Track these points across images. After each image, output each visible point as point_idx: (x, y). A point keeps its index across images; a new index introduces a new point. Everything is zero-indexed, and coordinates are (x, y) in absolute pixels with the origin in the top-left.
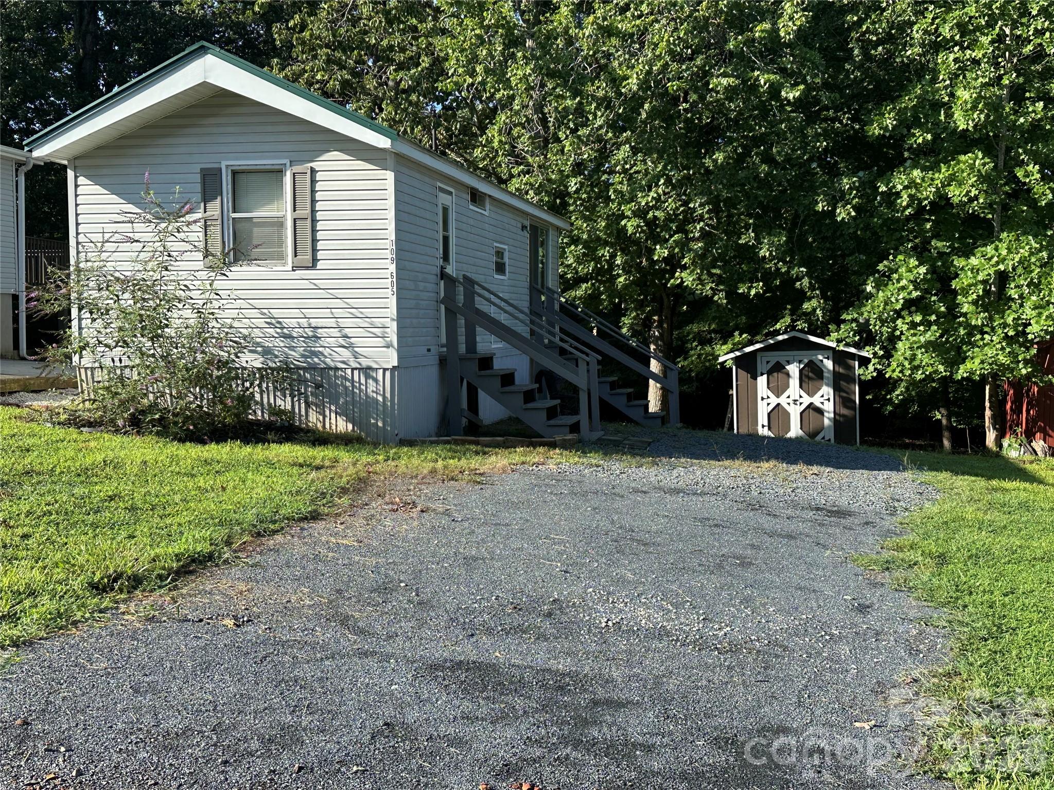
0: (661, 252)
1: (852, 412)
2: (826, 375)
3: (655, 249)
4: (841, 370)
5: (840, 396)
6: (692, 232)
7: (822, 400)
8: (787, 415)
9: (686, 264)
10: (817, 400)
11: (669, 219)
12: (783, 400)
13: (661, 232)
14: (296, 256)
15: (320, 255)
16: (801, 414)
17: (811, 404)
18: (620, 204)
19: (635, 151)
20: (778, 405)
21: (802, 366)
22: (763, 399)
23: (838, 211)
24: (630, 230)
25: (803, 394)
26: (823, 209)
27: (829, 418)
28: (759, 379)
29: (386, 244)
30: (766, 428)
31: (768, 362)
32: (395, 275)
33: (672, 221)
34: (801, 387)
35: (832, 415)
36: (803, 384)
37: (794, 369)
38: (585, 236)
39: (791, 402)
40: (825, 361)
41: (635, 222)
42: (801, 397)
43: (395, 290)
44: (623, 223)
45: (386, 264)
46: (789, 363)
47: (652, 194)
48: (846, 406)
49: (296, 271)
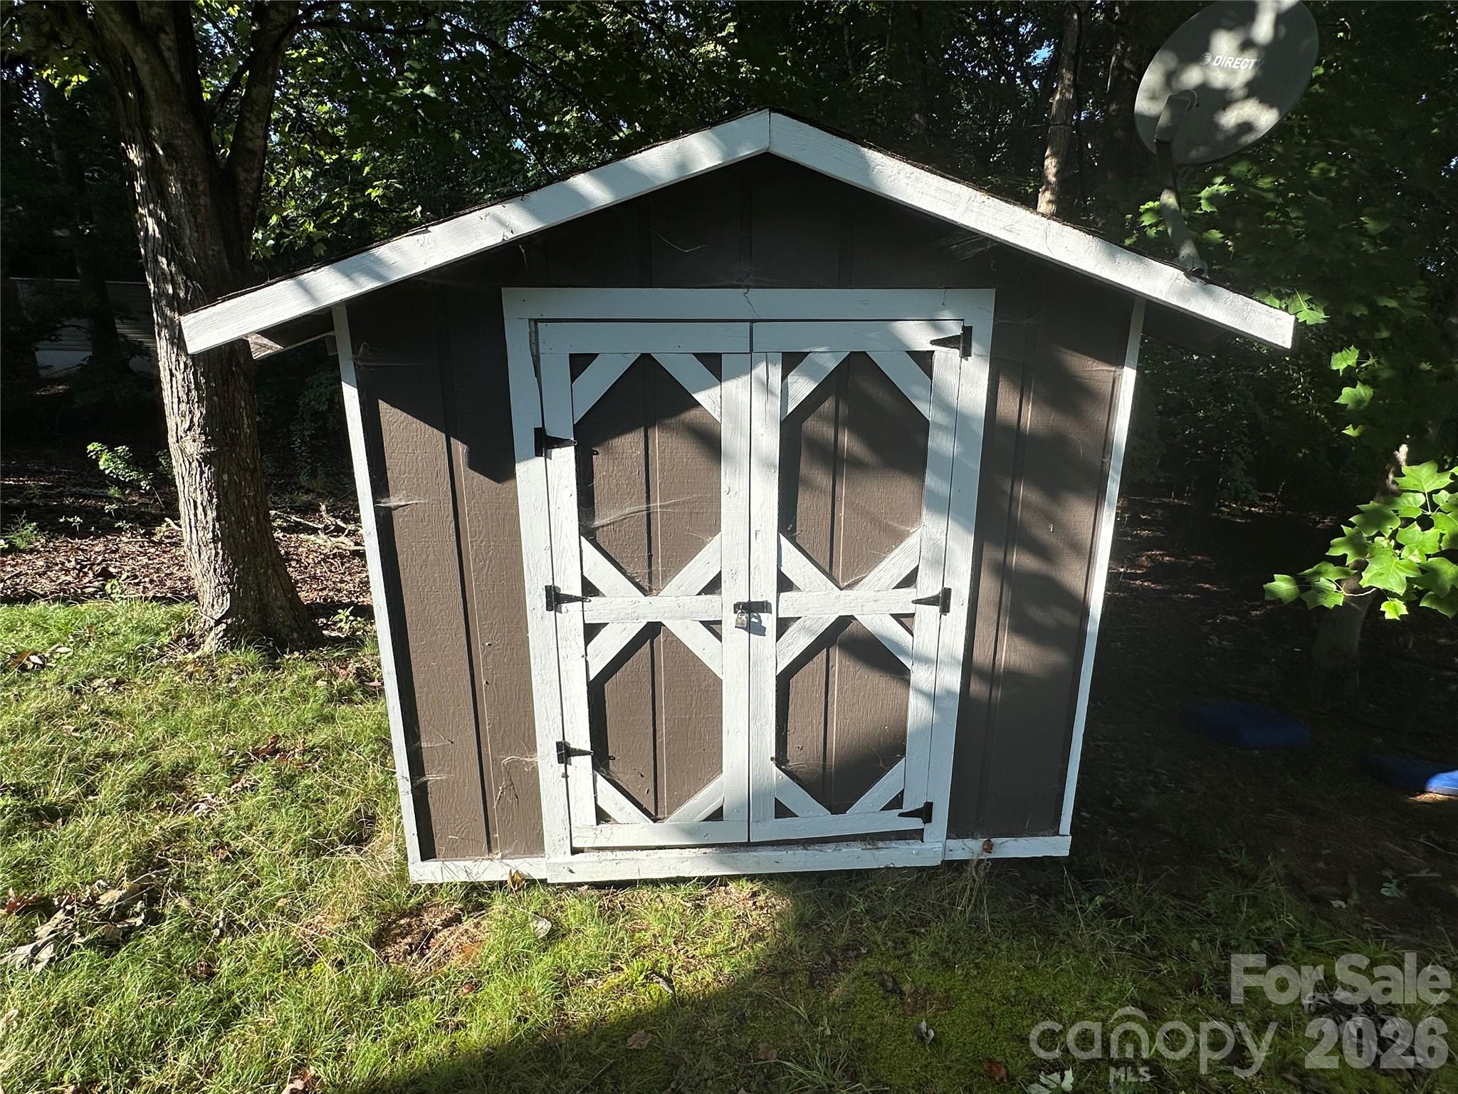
1: (1055, 658)
2: (941, 443)
4: (1029, 417)
5: (1004, 573)
7: (904, 601)
8: (705, 686)
10: (874, 601)
12: (678, 605)
16: (784, 681)
17: (844, 622)
20: (652, 630)
21: (802, 387)
22: (555, 599)
25: (796, 565)
27: (933, 698)
28: (529, 471)
30: (583, 765)
31: (579, 363)
34: (788, 522)
35: (952, 679)
36: (804, 501)
37: (747, 411)
39: (730, 620)
40: (946, 358)
42: (784, 584)
46: (714, 365)
48: (1022, 626)
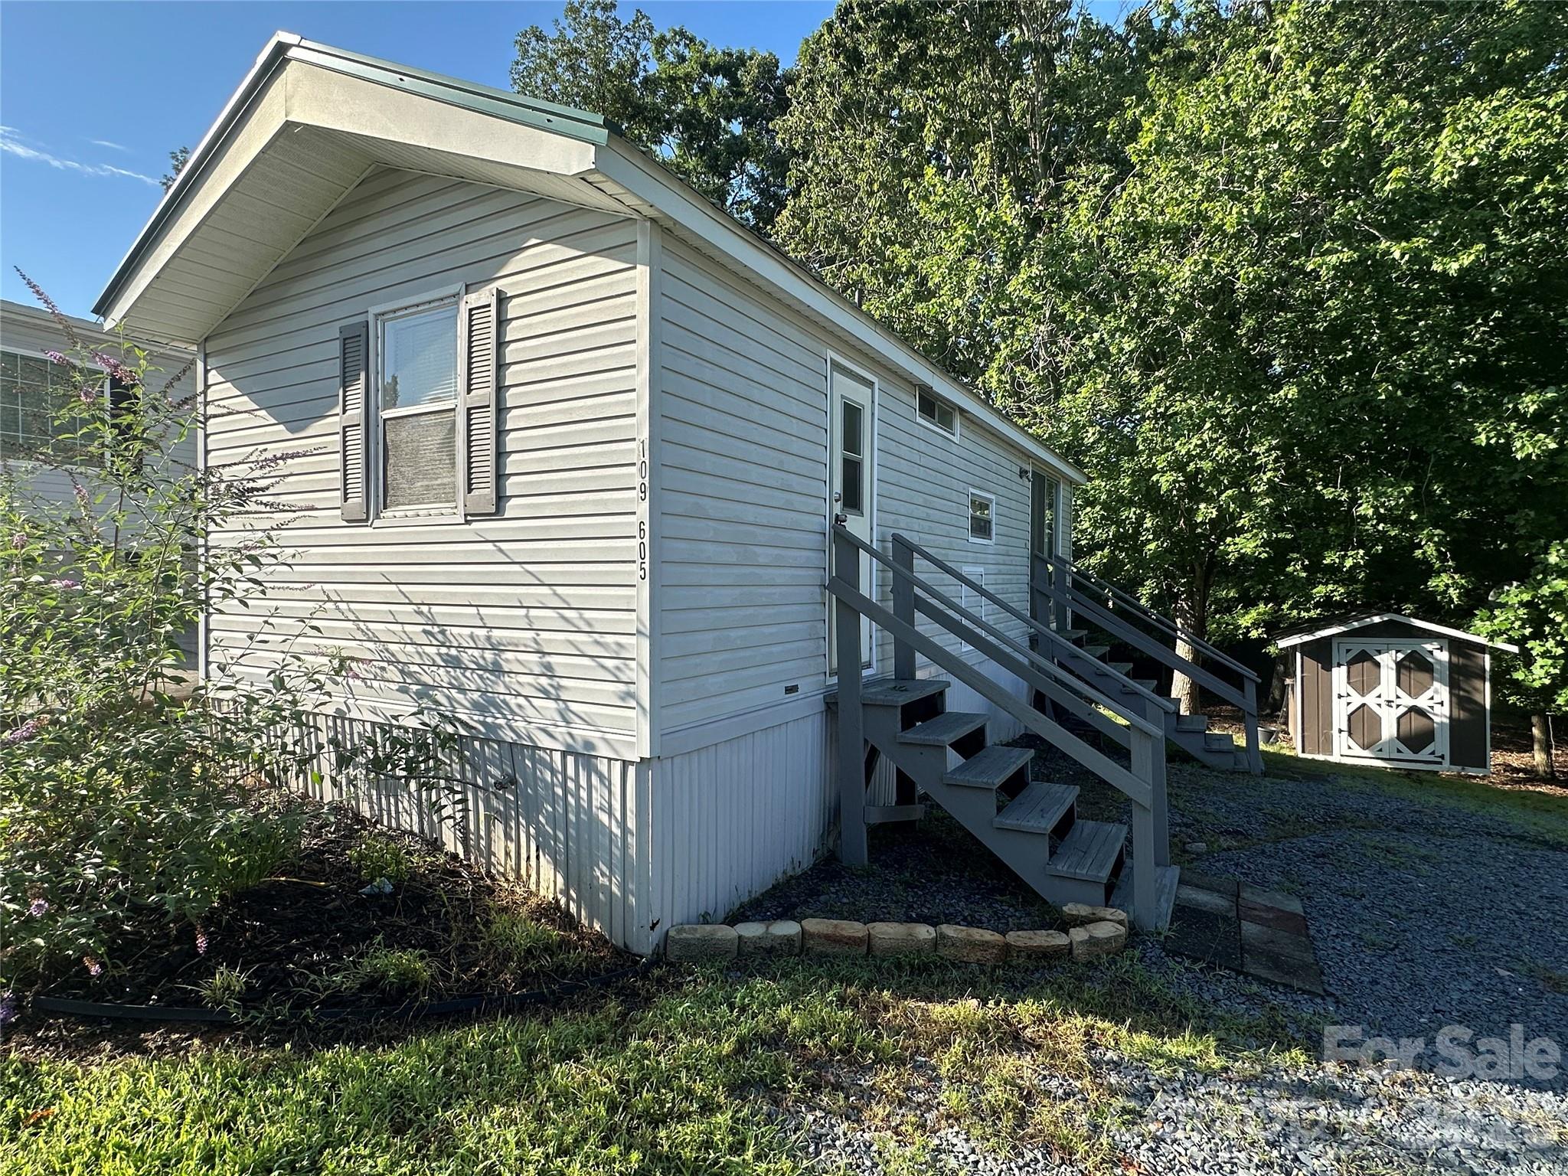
0: (1205, 512)
1: (1480, 719)
2: (1437, 668)
3: (1198, 509)
4: (1462, 664)
5: (1459, 698)
6: (1255, 484)
7: (1430, 703)
8: (1377, 720)
9: (1243, 526)
10: (1422, 702)
11: (1218, 470)
12: (1370, 700)
13: (1206, 487)
14: (470, 490)
15: (511, 486)
16: (1399, 719)
17: (1414, 706)
18: (1150, 456)
19: (1171, 390)
20: (1364, 705)
21: (1400, 656)
22: (1340, 696)
23: (1518, 444)
24: (1164, 488)
25: (1400, 692)
26: (1488, 444)
27: (1441, 726)
28: (1335, 670)
29: (632, 451)
30: (1345, 735)
31: (1348, 651)
32: (646, 527)
33: (1223, 473)
34: (1398, 684)
35: (1447, 722)
36: (1403, 679)
37: (1388, 660)
38: (1104, 497)
39: (1384, 704)
40: (1436, 652)
41: (1170, 477)
42: (1398, 697)
43: (647, 566)
45: (631, 500)
46: (1379, 652)
47: (1195, 441)
48: (1468, 711)
49: (475, 525)
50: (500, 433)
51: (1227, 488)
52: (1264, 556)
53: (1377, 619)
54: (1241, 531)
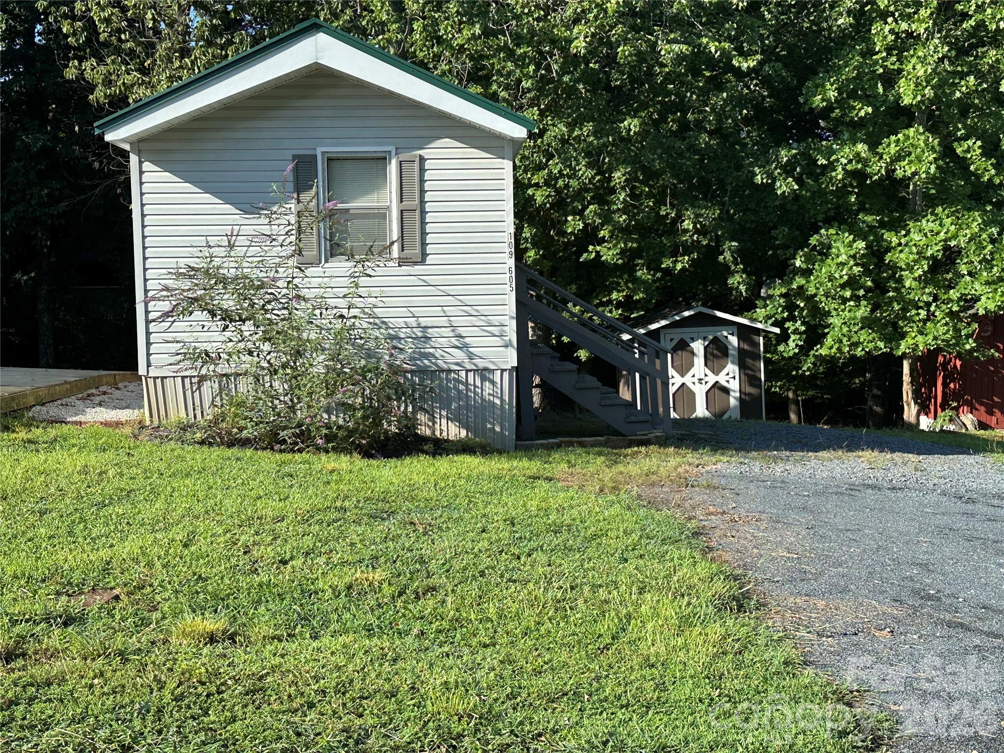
0: (574, 225)
1: (758, 391)
2: (731, 352)
3: (567, 221)
4: (746, 347)
5: (745, 374)
6: (615, 203)
7: (727, 378)
8: (692, 395)
9: (604, 237)
10: (722, 378)
11: (584, 189)
12: (688, 380)
13: (573, 202)
14: (403, 250)
15: (429, 249)
16: (707, 393)
17: (717, 382)
20: (683, 384)
21: (706, 343)
23: (778, 184)
24: (539, 200)
25: (708, 372)
26: (762, 182)
27: (735, 398)
29: (504, 237)
30: (672, 410)
31: (672, 340)
32: (513, 270)
33: (587, 190)
34: (706, 365)
35: (738, 395)
36: (709, 363)
37: (698, 346)
39: (697, 382)
40: (730, 337)
41: (544, 191)
42: (706, 375)
43: (514, 286)
44: (530, 192)
45: (504, 258)
46: (693, 340)
48: (751, 384)
49: (403, 267)
50: (423, 223)
51: (590, 203)
52: (620, 262)
53: (686, 314)
54: (602, 241)
